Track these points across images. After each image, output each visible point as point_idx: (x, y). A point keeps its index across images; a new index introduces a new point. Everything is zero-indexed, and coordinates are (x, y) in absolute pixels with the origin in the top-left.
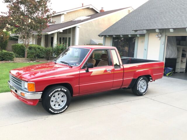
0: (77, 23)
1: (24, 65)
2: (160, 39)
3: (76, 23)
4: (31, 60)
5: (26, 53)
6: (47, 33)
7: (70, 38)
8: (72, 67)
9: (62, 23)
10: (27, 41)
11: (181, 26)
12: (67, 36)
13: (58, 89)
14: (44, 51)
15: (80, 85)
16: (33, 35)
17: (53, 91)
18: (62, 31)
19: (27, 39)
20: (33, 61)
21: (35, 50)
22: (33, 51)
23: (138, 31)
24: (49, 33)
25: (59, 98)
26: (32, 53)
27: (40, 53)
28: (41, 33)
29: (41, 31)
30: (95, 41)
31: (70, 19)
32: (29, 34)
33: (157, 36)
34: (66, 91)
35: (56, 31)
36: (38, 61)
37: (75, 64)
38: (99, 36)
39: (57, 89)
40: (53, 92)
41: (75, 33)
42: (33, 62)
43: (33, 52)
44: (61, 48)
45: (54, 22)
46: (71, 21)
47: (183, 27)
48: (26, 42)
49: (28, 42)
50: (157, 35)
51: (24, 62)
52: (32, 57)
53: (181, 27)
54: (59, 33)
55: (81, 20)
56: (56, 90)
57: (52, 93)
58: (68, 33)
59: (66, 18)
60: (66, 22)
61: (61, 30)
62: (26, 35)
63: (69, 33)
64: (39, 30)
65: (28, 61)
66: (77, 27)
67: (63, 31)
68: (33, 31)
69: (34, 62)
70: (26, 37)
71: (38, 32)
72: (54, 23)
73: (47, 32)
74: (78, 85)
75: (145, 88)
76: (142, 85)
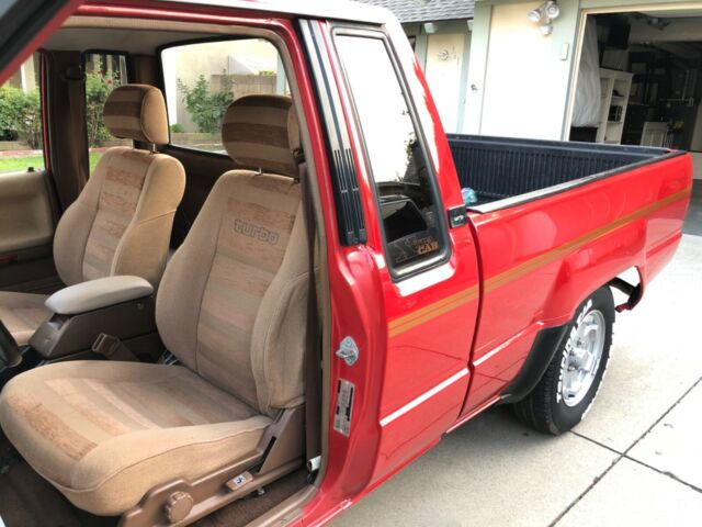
30: (243, 62)
33: (535, 18)
75: (590, 359)
76: (580, 353)
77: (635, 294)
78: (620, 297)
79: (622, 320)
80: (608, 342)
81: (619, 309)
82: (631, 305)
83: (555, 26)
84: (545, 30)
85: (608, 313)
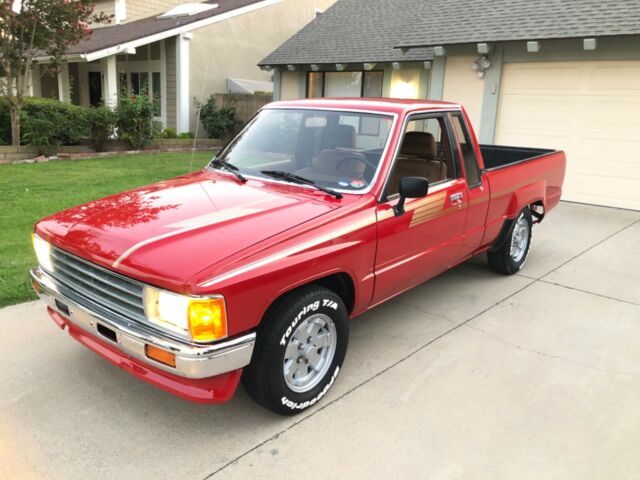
0: (180, 25)
1: (22, 173)
2: (484, 75)
3: (178, 23)
4: (40, 154)
5: (16, 127)
6: (82, 56)
7: (157, 76)
8: (339, 197)
9: (121, 23)
10: (14, 85)
11: (562, 32)
12: (149, 68)
13: (311, 306)
14: (83, 121)
15: (377, 273)
16: (35, 62)
17: (294, 320)
18: (133, 52)
19: (15, 79)
20: (47, 156)
21: (51, 117)
22: (43, 122)
23: (411, 50)
24: (91, 57)
25: (308, 341)
26: (42, 129)
27: (68, 129)
28: (63, 57)
29: (62, 50)
30: (240, 84)
31: (146, 12)
32: (17, 58)
33: (475, 67)
34: (335, 306)
35: (113, 50)
36: (66, 157)
37: (345, 184)
38: (262, 66)
39: (306, 306)
40: (294, 324)
41: (175, 57)
42: (47, 160)
43: (45, 124)
44: (139, 107)
45: (106, 18)
46: (154, 19)
47: (572, 34)
48: (9, 90)
49: (17, 88)
50: (476, 62)
51: (14, 162)
52: (44, 143)
53: (567, 36)
54: (121, 58)
55: (187, 16)
56: (304, 312)
57: (290, 329)
58: (149, 57)
59: (132, 7)
60: (134, 20)
61: (130, 48)
62: (9, 63)
63: (152, 59)
64: (54, 46)
65: (27, 155)
66: (181, 37)
67: (137, 49)
68: (34, 50)
69: (51, 158)
70: (8, 70)
71: (53, 53)
72: (110, 21)
73: (83, 53)
74: (369, 273)
75: (523, 245)
76: (519, 238)
77: (540, 217)
78: (534, 218)
79: (535, 227)
80: (530, 236)
81: (535, 222)
82: (539, 221)
83: (488, 73)
84: (481, 74)
85: (530, 224)
